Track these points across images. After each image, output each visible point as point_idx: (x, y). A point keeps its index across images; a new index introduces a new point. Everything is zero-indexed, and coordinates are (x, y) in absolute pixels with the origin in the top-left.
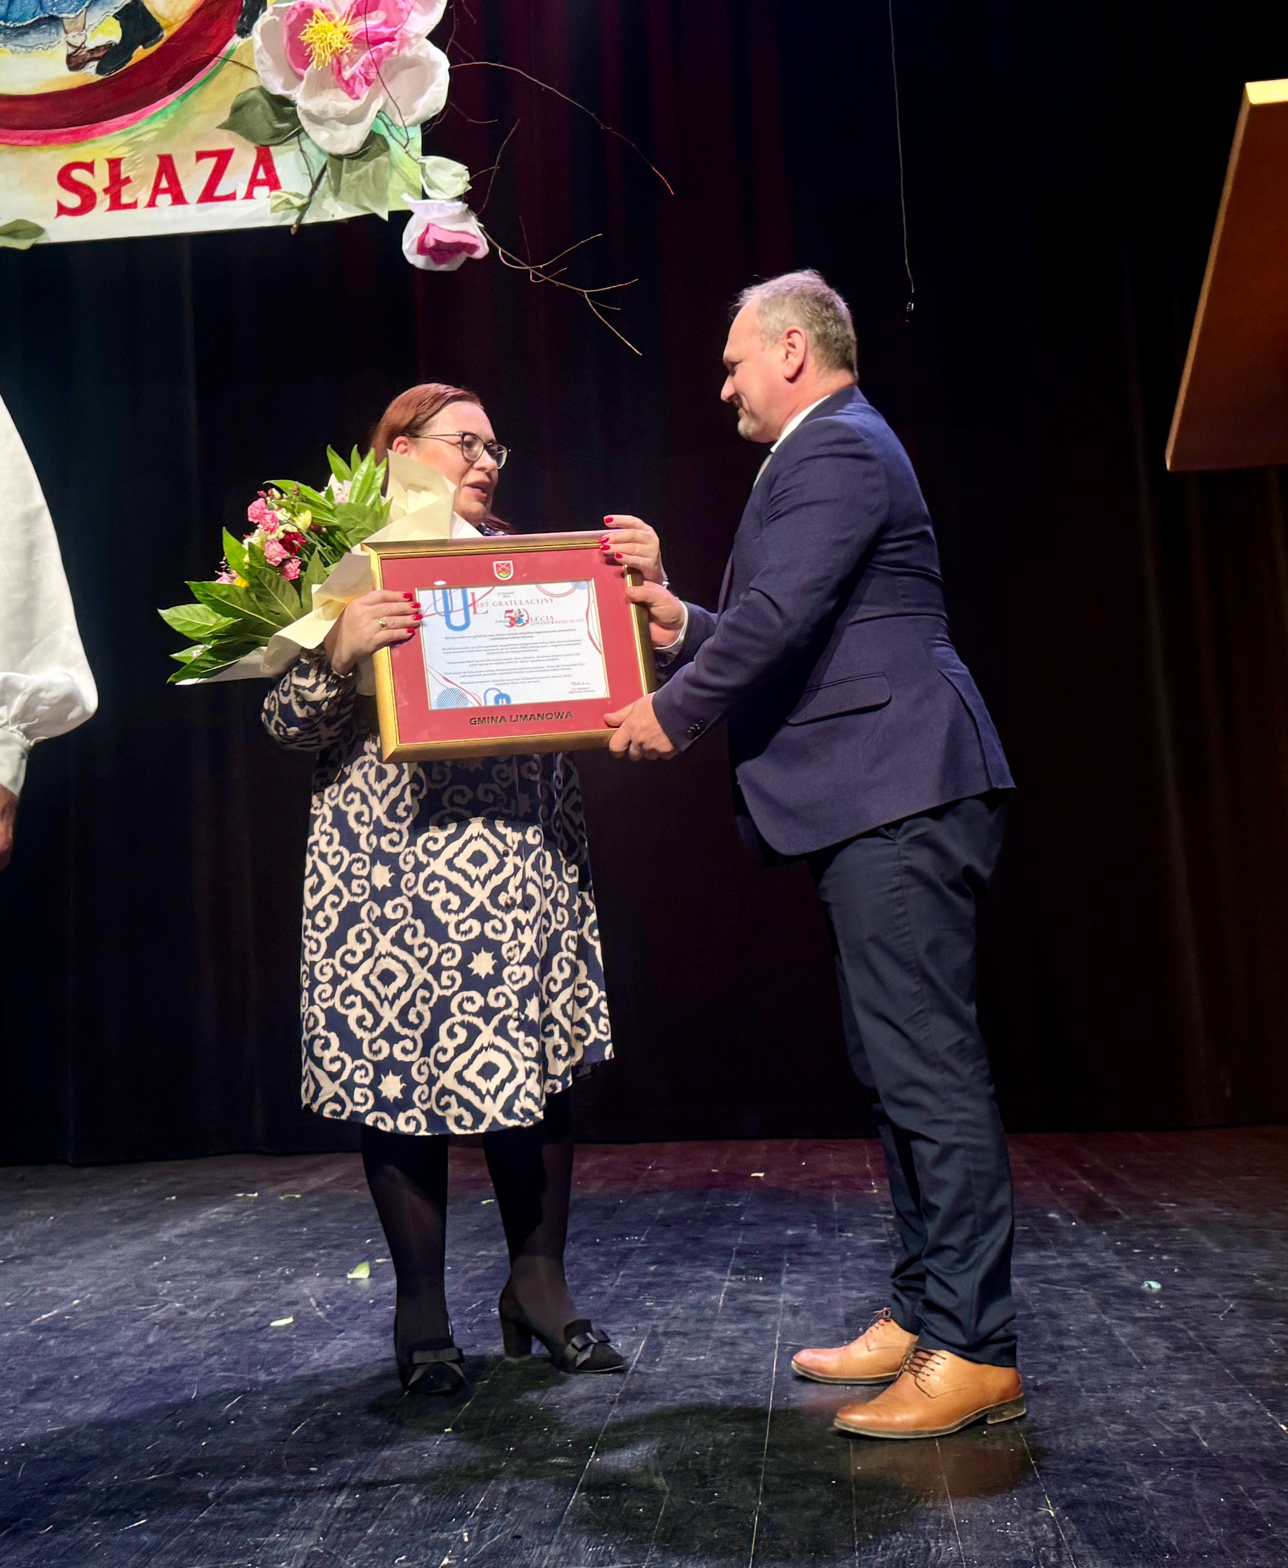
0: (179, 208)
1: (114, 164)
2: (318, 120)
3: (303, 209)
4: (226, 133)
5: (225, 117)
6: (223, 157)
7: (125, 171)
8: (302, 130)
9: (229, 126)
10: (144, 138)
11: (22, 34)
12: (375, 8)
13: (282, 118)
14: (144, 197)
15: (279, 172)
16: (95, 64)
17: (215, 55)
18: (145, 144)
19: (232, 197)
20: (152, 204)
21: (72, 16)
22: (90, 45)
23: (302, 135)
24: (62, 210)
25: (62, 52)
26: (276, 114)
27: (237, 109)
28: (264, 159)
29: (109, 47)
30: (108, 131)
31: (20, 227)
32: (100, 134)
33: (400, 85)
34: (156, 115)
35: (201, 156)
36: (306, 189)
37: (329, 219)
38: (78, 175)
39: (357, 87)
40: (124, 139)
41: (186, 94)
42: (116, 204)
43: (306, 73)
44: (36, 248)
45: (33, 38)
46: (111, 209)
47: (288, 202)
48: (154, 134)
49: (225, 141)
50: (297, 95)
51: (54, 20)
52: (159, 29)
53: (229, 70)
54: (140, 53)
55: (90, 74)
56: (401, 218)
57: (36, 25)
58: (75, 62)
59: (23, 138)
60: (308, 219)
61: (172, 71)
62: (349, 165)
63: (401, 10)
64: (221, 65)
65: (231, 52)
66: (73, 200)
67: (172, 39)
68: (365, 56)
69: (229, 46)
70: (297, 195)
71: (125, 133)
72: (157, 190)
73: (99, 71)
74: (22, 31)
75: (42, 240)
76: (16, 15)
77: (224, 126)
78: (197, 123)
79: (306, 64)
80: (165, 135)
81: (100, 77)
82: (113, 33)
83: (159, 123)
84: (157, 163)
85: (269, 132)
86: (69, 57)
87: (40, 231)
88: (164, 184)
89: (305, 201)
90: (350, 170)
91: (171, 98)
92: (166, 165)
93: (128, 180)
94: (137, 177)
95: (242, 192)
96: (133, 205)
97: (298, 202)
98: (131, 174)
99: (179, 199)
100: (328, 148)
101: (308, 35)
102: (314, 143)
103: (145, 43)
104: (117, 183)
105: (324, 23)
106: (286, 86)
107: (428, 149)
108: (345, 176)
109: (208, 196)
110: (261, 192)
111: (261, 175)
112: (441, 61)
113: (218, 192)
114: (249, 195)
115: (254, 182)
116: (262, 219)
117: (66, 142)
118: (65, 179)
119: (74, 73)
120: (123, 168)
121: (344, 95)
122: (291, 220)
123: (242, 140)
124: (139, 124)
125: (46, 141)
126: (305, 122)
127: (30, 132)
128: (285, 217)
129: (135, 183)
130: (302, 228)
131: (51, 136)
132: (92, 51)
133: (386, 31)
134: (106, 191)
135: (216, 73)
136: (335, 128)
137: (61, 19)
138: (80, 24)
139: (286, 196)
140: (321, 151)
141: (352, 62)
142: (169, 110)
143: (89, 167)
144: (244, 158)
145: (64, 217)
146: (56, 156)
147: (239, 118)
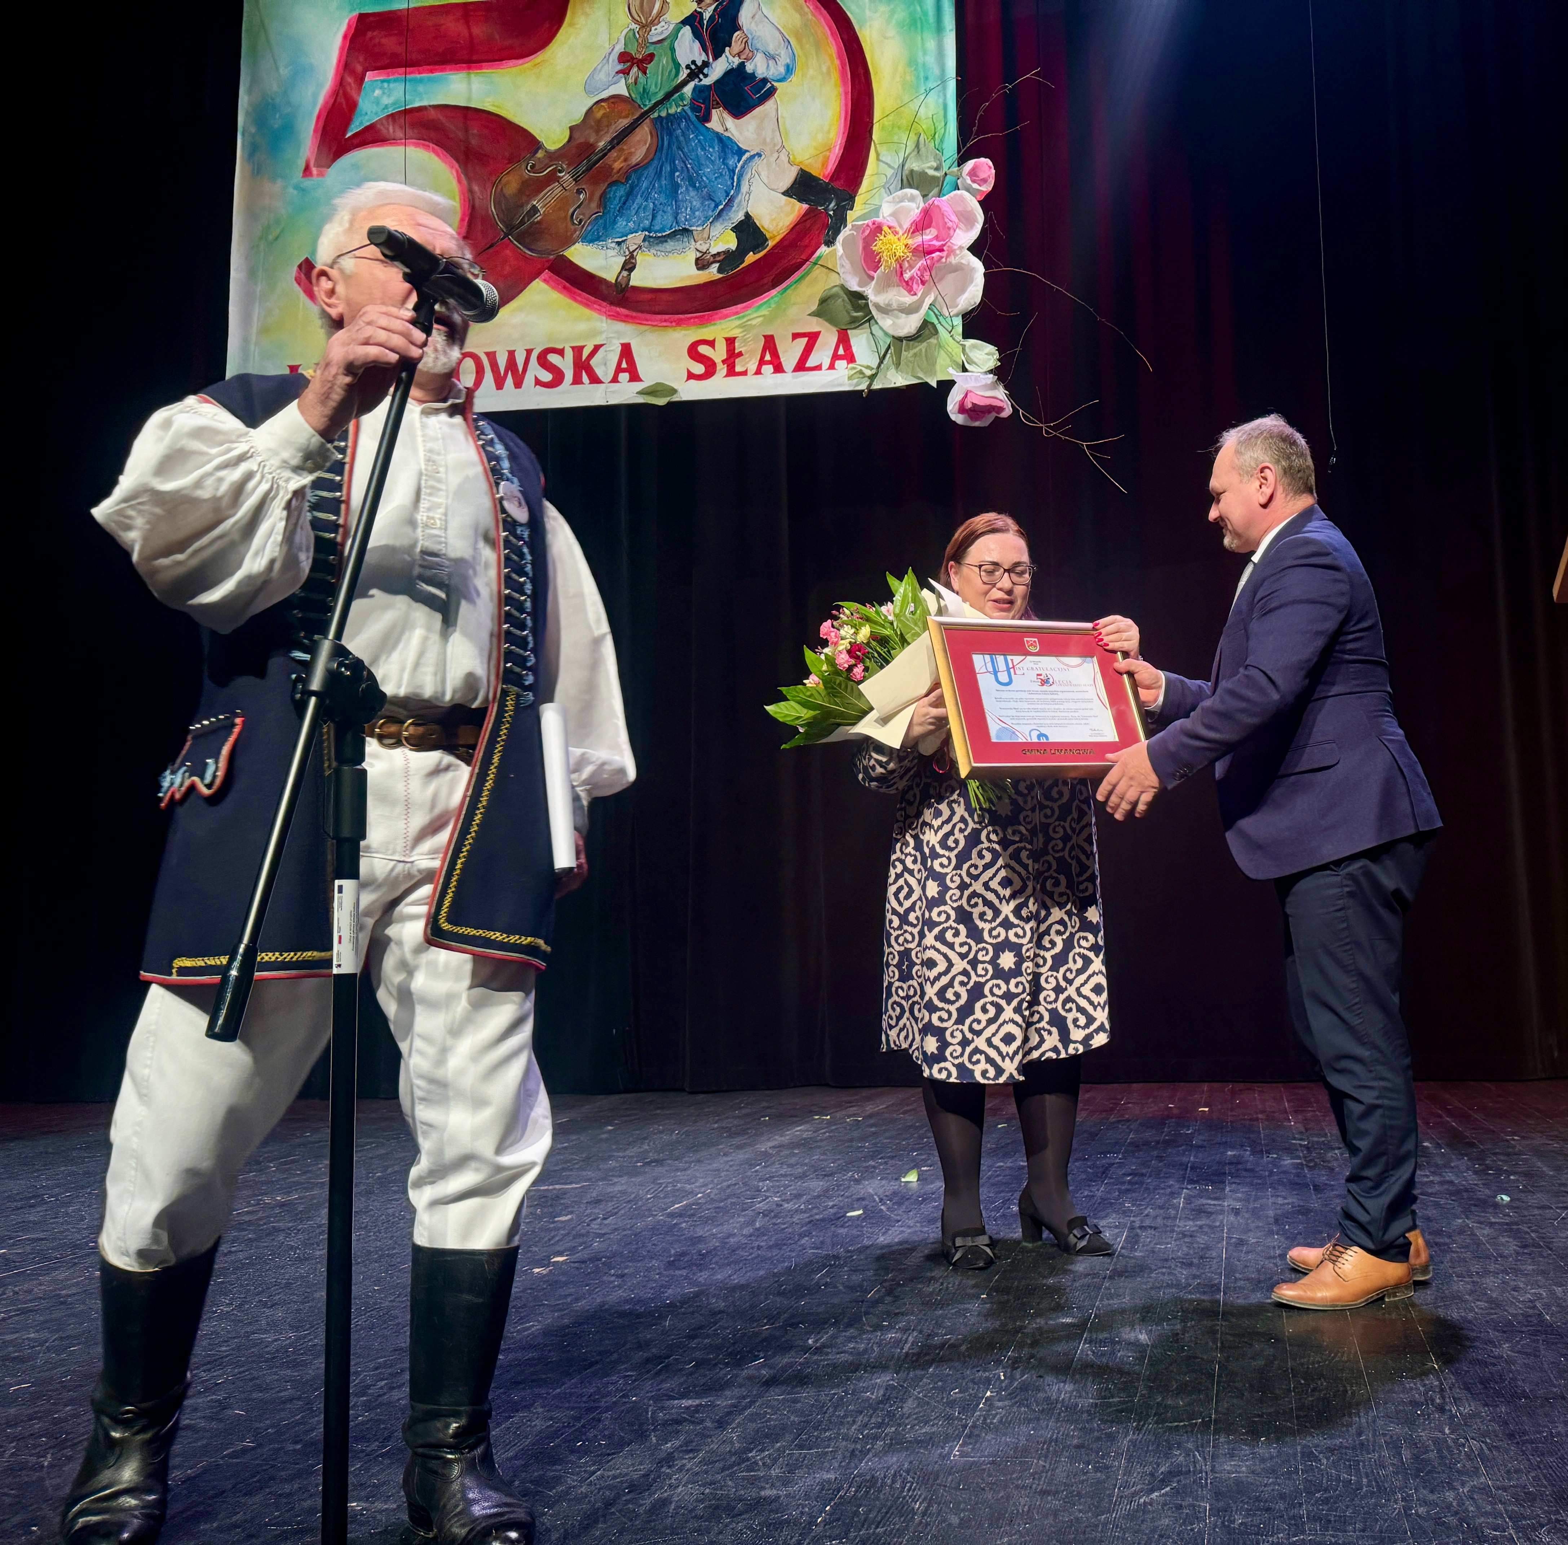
0: (779, 375)
1: (730, 342)
2: (885, 310)
3: (872, 378)
4: (815, 319)
5: (814, 307)
6: (813, 338)
7: (739, 347)
8: (873, 317)
9: (817, 314)
10: (754, 322)
11: (662, 242)
12: (929, 227)
13: (857, 308)
14: (753, 366)
15: (854, 349)
16: (717, 265)
17: (807, 260)
18: (753, 326)
19: (818, 368)
20: (758, 372)
21: (700, 228)
22: (714, 251)
23: (872, 322)
24: (691, 376)
25: (692, 256)
26: (853, 306)
27: (823, 301)
28: (844, 339)
29: (728, 253)
30: (726, 316)
31: (659, 388)
32: (720, 319)
33: (947, 284)
34: (762, 305)
35: (796, 336)
36: (874, 363)
37: (892, 385)
38: (703, 349)
39: (915, 286)
40: (738, 322)
41: (786, 289)
42: (731, 372)
43: (876, 275)
44: (670, 404)
45: (670, 245)
46: (727, 375)
47: (861, 372)
48: (761, 319)
49: (814, 324)
50: (869, 291)
51: (686, 232)
52: (767, 240)
53: (817, 271)
55: (713, 273)
56: (947, 386)
57: (673, 236)
58: (701, 264)
59: (661, 321)
60: (877, 386)
61: (776, 271)
62: (908, 345)
63: (949, 228)
64: (812, 268)
65: (819, 258)
66: (699, 369)
67: (775, 247)
68: (921, 263)
69: (817, 254)
70: (868, 367)
71: (739, 318)
72: (762, 362)
73: (720, 271)
74: (663, 240)
75: (675, 398)
76: (657, 228)
77: (814, 314)
78: (793, 311)
79: (876, 268)
80: (768, 320)
81: (721, 276)
82: (730, 242)
83: (764, 311)
84: (763, 340)
85: (848, 319)
86: (697, 260)
87: (674, 391)
88: (768, 357)
89: (874, 372)
90: (908, 349)
91: (774, 292)
92: (770, 343)
93: (740, 354)
94: (747, 352)
95: (826, 363)
96: (745, 373)
97: (868, 373)
98: (743, 350)
99: (779, 368)
100: (891, 332)
101: (878, 246)
102: (881, 328)
103: (755, 250)
104: (732, 355)
105: (891, 237)
106: (860, 284)
107: (967, 335)
108: (904, 353)
109: (801, 366)
110: (841, 364)
111: (841, 352)
112: (978, 267)
113: (808, 365)
114: (832, 367)
115: (835, 357)
116: (840, 385)
117: (695, 324)
118: (693, 352)
119: (701, 272)
120: (737, 344)
121: (906, 293)
122: (863, 386)
123: (827, 324)
124: (749, 312)
125: (679, 323)
126: (874, 312)
127: (667, 317)
128: (858, 384)
129: (746, 356)
130: (871, 392)
131: (681, 319)
132: (714, 256)
133: (937, 244)
134: (724, 362)
135: (807, 274)
136: (897, 317)
137: (692, 231)
138: (706, 236)
139: (860, 368)
140: (886, 334)
141: (911, 267)
142: (772, 301)
143: (711, 343)
144: (829, 339)
145: (692, 381)
146: (686, 335)
147: (824, 308)
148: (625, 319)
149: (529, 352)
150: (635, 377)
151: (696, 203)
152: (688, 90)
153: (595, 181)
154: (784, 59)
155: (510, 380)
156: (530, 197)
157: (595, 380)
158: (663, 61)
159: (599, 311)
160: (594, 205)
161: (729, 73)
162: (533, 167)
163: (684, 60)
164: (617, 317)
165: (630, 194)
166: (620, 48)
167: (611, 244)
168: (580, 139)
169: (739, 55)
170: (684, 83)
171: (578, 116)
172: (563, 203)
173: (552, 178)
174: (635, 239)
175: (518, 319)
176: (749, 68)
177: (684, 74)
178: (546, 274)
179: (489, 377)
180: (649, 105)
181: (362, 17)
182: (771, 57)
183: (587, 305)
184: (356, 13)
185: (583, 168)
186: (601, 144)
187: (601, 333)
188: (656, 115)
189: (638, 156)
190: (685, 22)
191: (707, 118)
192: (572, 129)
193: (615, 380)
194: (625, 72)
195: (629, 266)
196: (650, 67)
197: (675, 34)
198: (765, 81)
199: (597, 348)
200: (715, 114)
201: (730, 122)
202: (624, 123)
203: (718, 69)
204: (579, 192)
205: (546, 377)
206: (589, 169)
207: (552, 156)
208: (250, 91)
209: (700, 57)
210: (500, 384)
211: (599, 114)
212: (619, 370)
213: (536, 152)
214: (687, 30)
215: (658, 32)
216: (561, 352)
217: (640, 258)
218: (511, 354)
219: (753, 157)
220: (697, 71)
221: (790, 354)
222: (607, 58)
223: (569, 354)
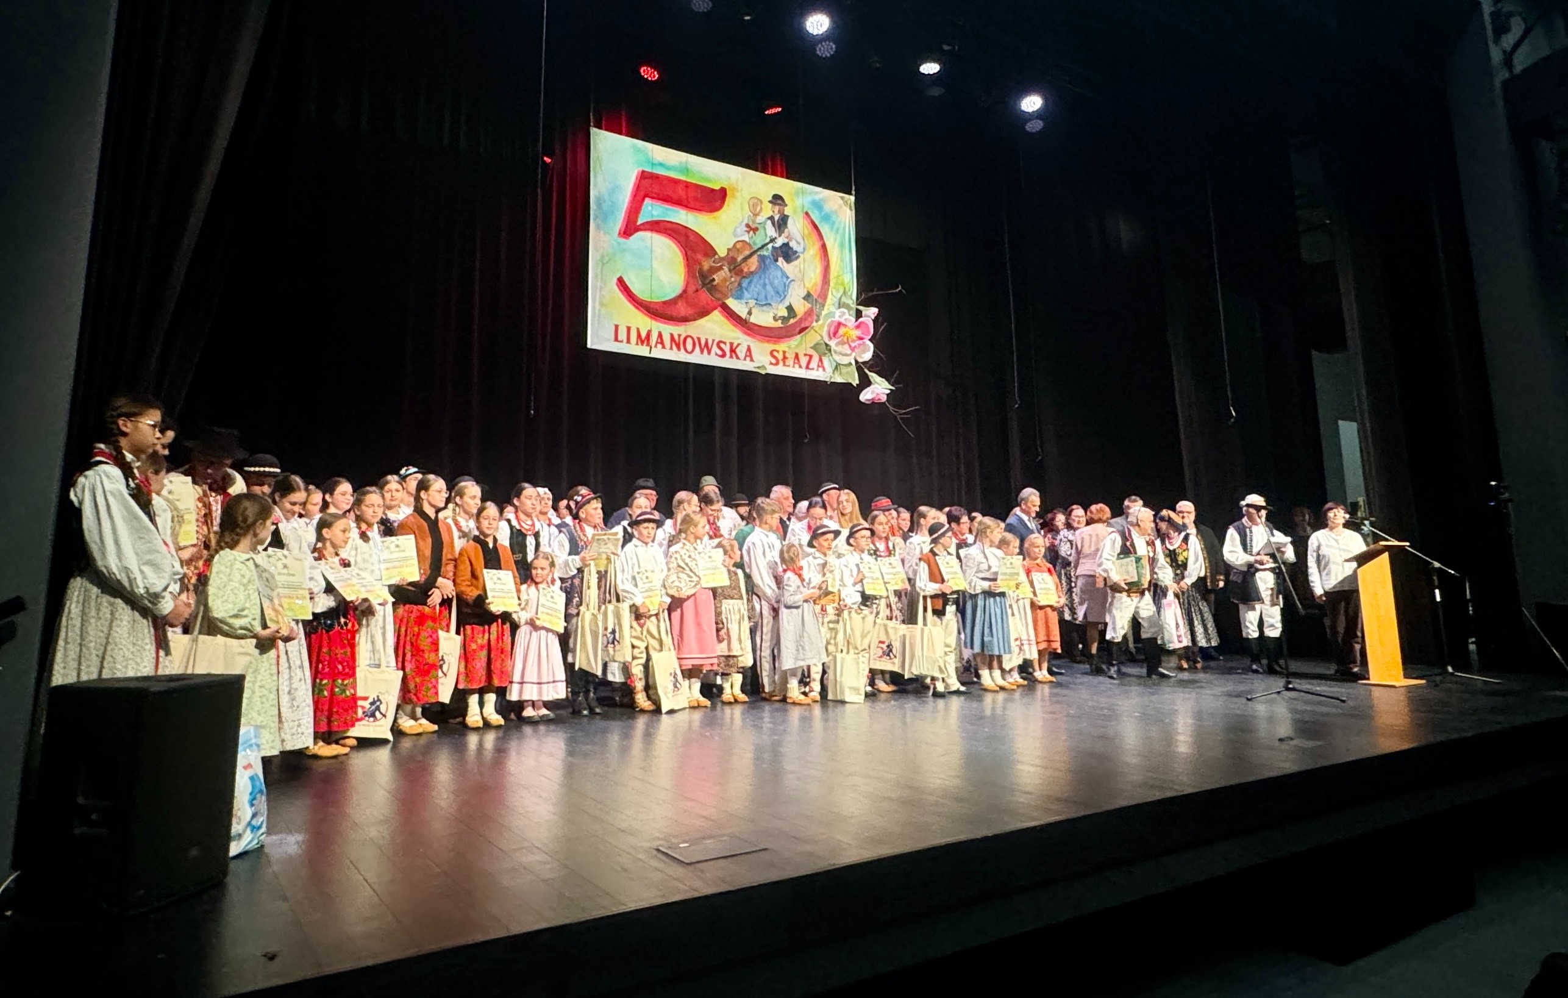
0: (802, 370)
1: (784, 352)
2: (835, 352)
3: (830, 377)
4: (812, 350)
5: (812, 345)
6: (811, 357)
7: (787, 355)
9: (814, 348)
14: (791, 363)
16: (781, 321)
17: (810, 326)
18: (792, 348)
19: (814, 369)
20: (793, 367)
21: (774, 304)
22: (779, 315)
23: (830, 356)
24: (771, 364)
26: (825, 348)
27: (815, 344)
28: (821, 360)
29: (784, 317)
30: (783, 342)
31: (761, 367)
32: (781, 343)
33: (860, 349)
34: (795, 341)
35: (805, 355)
36: (830, 371)
37: (836, 381)
38: (775, 354)
40: (786, 346)
41: (802, 336)
42: (785, 365)
44: (765, 374)
45: (765, 308)
46: (783, 366)
48: (794, 346)
49: (811, 352)
51: (770, 304)
52: (797, 315)
53: (813, 332)
54: (792, 321)
55: (779, 324)
57: (766, 305)
58: (775, 319)
60: (832, 380)
61: (800, 328)
64: (811, 330)
65: (814, 327)
66: (774, 361)
69: (813, 324)
70: (829, 373)
71: (787, 344)
72: (795, 363)
73: (781, 323)
74: (763, 305)
75: (767, 372)
76: (758, 299)
77: (812, 348)
78: (806, 345)
80: (797, 346)
81: (782, 326)
82: (785, 313)
83: (795, 343)
84: (795, 354)
85: (823, 352)
86: (773, 317)
87: (767, 369)
88: (797, 362)
89: (832, 375)
90: (843, 369)
91: (799, 336)
92: (797, 356)
93: (787, 358)
94: (789, 358)
95: (816, 367)
96: (788, 366)
97: (829, 375)
99: (801, 367)
100: (838, 361)
103: (793, 317)
104: (785, 358)
109: (808, 368)
110: (821, 369)
111: (820, 365)
112: (871, 346)
113: (810, 367)
114: (818, 370)
116: (821, 378)
117: (772, 343)
118: (772, 354)
119: (775, 322)
122: (829, 380)
123: (816, 353)
124: (791, 342)
125: (768, 341)
126: (832, 353)
127: (763, 338)
128: (824, 378)
130: (830, 383)
132: (779, 317)
134: (782, 360)
135: (810, 332)
136: (839, 356)
138: (777, 308)
139: (827, 372)
140: (835, 361)
142: (798, 340)
143: (778, 352)
144: (816, 358)
145: (772, 366)
146: (771, 347)
147: (815, 347)
148: (749, 335)
149: (713, 341)
150: (752, 360)
151: (773, 293)
152: (770, 246)
153: (737, 274)
154: (802, 245)
155: (705, 351)
156: (714, 274)
157: (738, 358)
158: (761, 232)
159: (739, 329)
160: (736, 284)
161: (784, 244)
162: (714, 262)
163: (769, 235)
164: (745, 333)
165: (750, 283)
166: (746, 221)
167: (743, 301)
168: (731, 254)
169: (787, 238)
170: (768, 244)
171: (731, 246)
172: (725, 280)
173: (720, 268)
174: (752, 302)
175: (709, 325)
176: (791, 244)
177: (768, 240)
178: (719, 308)
179: (697, 348)
180: (756, 248)
181: (643, 172)
182: (798, 243)
183: (735, 325)
184: (641, 169)
185: (732, 267)
186: (739, 259)
187: (739, 338)
188: (759, 253)
189: (753, 269)
190: (769, 218)
191: (776, 260)
192: (729, 250)
193: (745, 359)
194: (748, 232)
195: (750, 313)
196: (757, 233)
197: (765, 223)
198: (796, 252)
199: (739, 345)
200: (780, 259)
201: (785, 263)
202: (747, 253)
203: (779, 242)
204: (732, 277)
205: (720, 353)
206: (734, 268)
207: (722, 259)
208: (594, 189)
209: (775, 235)
210: (702, 351)
211: (738, 246)
212: (746, 356)
213: (714, 255)
214: (769, 222)
215: (760, 219)
216: (725, 343)
217: (753, 311)
218: (707, 340)
219: (793, 280)
220: (772, 240)
221: (804, 361)
222: (741, 224)
223: (728, 345)
